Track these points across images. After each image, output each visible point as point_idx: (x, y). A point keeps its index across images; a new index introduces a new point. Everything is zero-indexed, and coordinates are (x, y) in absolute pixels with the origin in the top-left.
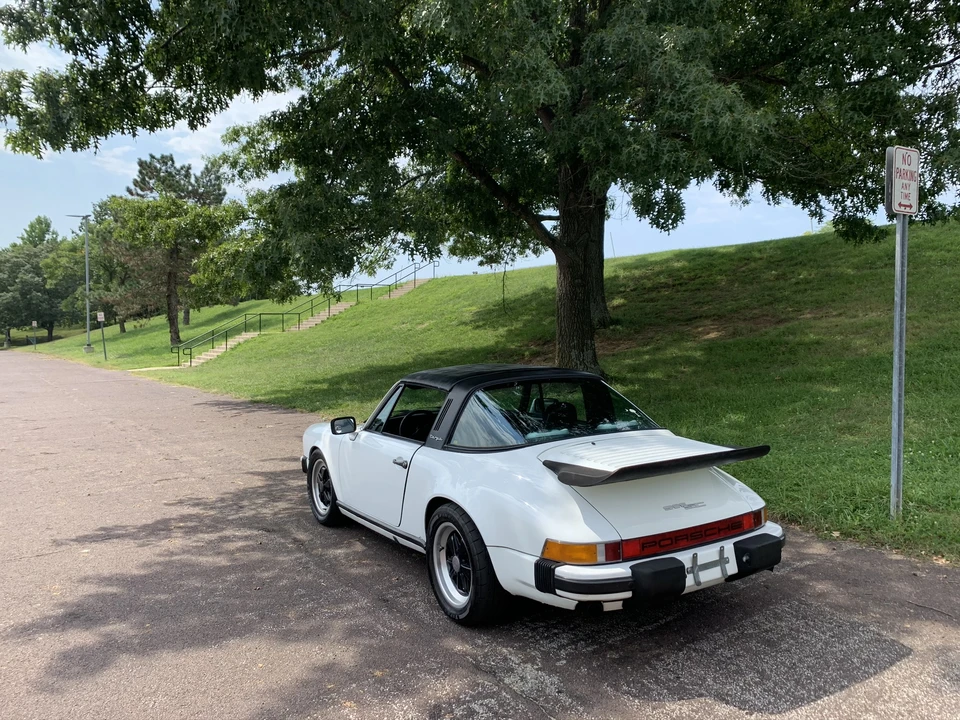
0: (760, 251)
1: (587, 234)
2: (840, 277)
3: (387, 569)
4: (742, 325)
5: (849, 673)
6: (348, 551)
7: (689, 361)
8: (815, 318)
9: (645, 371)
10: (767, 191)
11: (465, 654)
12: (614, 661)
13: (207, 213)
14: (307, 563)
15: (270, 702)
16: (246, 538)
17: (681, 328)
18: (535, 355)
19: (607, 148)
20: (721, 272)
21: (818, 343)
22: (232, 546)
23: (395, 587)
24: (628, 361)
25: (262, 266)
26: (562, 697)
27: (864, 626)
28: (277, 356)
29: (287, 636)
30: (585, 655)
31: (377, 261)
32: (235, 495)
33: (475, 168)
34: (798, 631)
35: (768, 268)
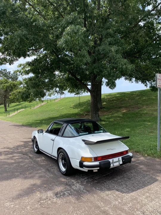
0: (135, 93)
1: (97, 89)
2: (152, 99)
3: (49, 163)
4: (131, 109)
5: (144, 185)
6: (41, 159)
7: (119, 117)
8: (146, 108)
9: (110, 119)
10: (136, 80)
11: (64, 181)
12: (96, 183)
13: (13, 83)
14: (32, 162)
15: (21, 192)
16: (19, 156)
17: (118, 109)
18: (86, 115)
19: (100, 72)
20: (127, 97)
21: (147, 113)
22: (15, 158)
23: (51, 167)
24: (106, 117)
25: (24, 96)
26: (84, 190)
27: (149, 175)
28: (29, 114)
29: (26, 178)
30: (90, 181)
31: (52, 94)
32: (17, 146)
33: (72, 75)
34: (135, 176)
35: (137, 96)
